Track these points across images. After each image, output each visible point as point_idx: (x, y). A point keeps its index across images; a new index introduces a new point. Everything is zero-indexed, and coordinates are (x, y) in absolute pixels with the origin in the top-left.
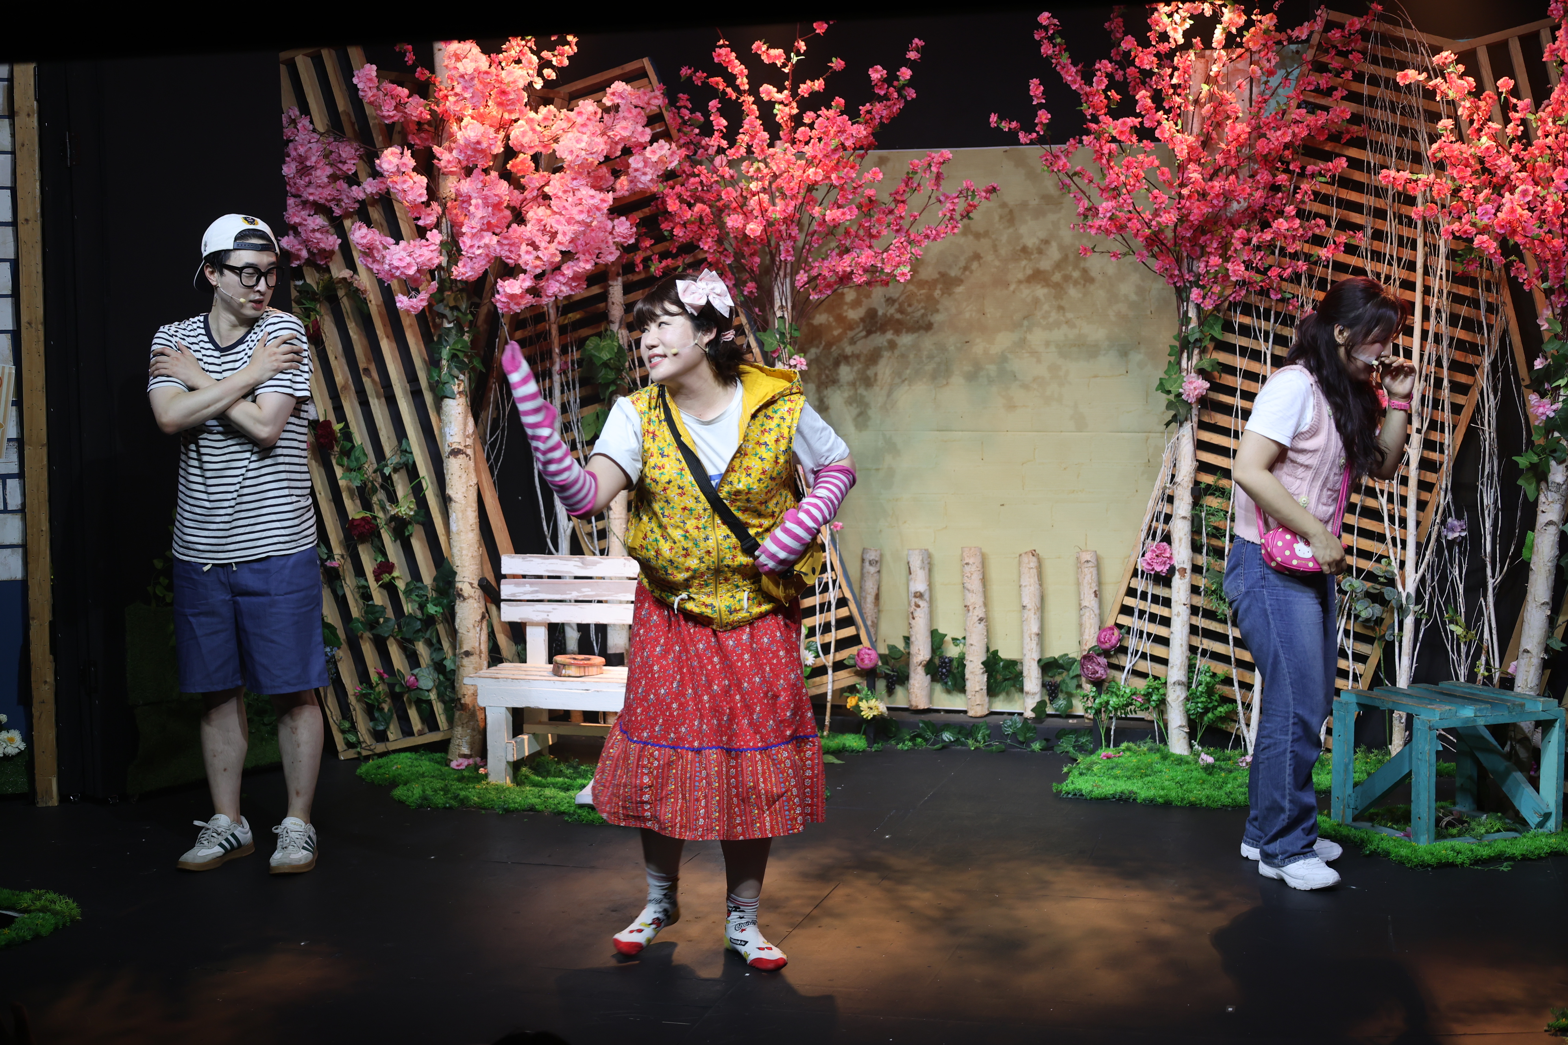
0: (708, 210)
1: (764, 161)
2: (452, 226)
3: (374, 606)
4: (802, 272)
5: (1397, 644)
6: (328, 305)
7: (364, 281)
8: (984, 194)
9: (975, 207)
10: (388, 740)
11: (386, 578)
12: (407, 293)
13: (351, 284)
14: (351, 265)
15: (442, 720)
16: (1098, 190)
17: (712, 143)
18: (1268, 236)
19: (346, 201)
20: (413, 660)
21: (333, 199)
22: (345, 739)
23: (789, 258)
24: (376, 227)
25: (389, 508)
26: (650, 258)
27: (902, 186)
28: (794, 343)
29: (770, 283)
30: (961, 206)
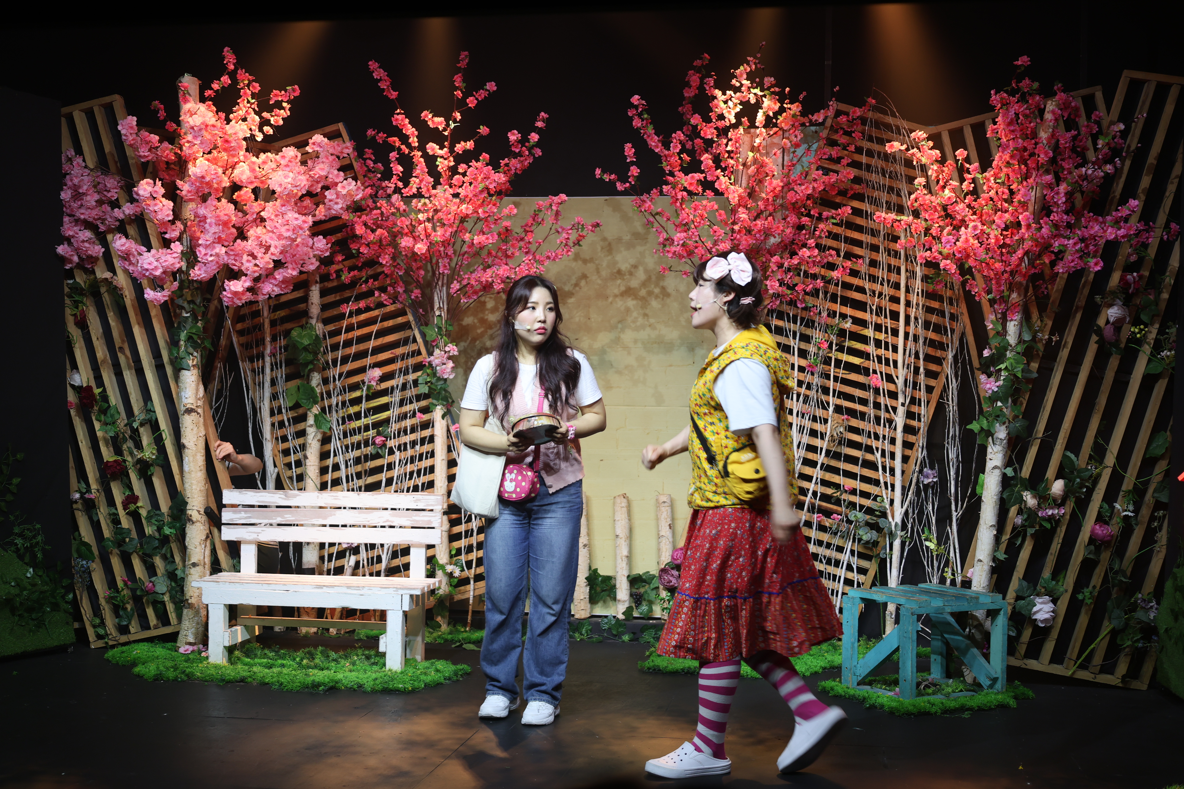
0: (386, 234)
1: (429, 198)
2: (190, 241)
3: (122, 529)
4: (455, 282)
5: (888, 560)
6: (92, 298)
7: (122, 280)
8: (590, 228)
9: (584, 237)
10: (130, 633)
11: (132, 507)
12: (154, 289)
13: (111, 283)
14: (111, 268)
15: (173, 617)
16: (673, 226)
17: (390, 185)
18: (795, 261)
19: (110, 220)
20: (151, 570)
21: (99, 219)
22: (95, 632)
23: (446, 272)
24: (132, 238)
25: (136, 453)
26: (341, 270)
27: (531, 221)
28: (448, 335)
29: (431, 290)
30: (574, 236)
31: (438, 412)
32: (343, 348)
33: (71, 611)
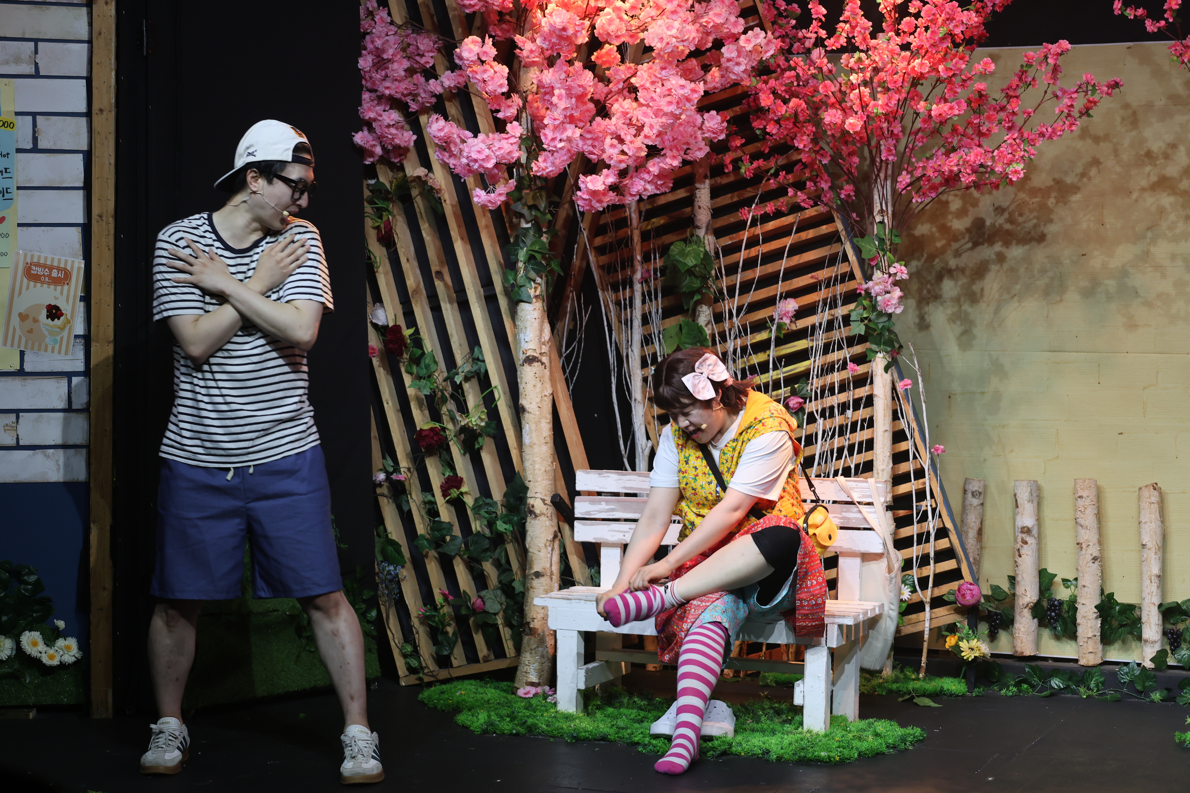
0: (804, 105)
1: (866, 52)
2: (532, 121)
3: (441, 522)
4: (904, 173)
6: (400, 205)
7: (439, 178)
8: (1106, 89)
9: (1095, 103)
10: (452, 666)
11: (454, 493)
12: (484, 188)
13: (425, 182)
14: (426, 162)
15: (509, 646)
17: (809, 34)
19: (423, 95)
20: (480, 581)
21: (410, 94)
22: (406, 663)
23: (891, 158)
24: (453, 120)
25: (459, 418)
26: (740, 159)
27: (1015, 81)
28: (894, 250)
29: (870, 186)
30: (1080, 102)
31: (879, 362)
32: (743, 270)
33: (375, 633)
